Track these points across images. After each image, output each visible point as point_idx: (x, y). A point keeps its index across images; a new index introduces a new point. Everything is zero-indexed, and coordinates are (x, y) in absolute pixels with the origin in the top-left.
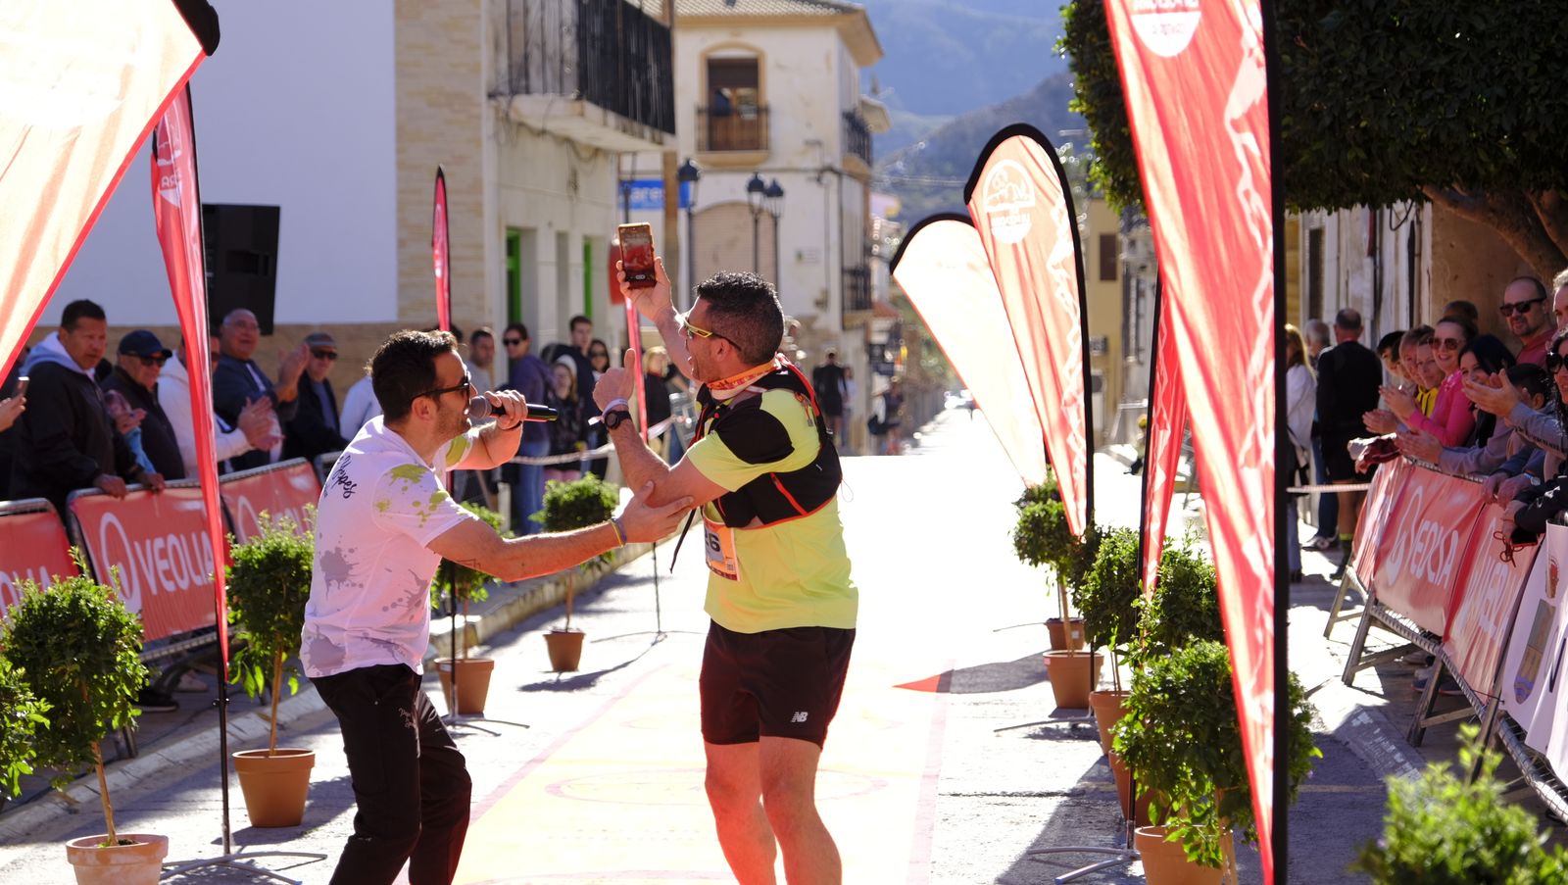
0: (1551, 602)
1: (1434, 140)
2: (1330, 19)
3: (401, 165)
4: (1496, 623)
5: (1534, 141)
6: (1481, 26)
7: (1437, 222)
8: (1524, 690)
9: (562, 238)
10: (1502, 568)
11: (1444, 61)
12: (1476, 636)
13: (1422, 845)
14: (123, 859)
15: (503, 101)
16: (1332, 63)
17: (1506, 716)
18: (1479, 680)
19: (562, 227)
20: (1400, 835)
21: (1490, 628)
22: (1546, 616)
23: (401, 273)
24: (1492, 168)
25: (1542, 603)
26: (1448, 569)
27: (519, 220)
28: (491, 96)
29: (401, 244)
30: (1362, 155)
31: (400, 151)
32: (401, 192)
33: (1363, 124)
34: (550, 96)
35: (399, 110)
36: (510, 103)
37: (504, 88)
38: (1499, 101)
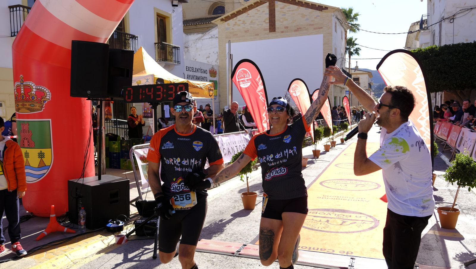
0: (463, 136)
1: (446, 85)
2: (433, 71)
4: (455, 139)
5: (458, 84)
6: (452, 72)
7: (444, 94)
8: (459, 146)
9: (340, 97)
10: (455, 133)
11: (447, 76)
12: (451, 140)
13: (460, 161)
14: (304, 160)
16: (433, 76)
17: (457, 149)
18: (453, 145)
20: (457, 160)
21: (454, 139)
22: (462, 138)
24: (453, 88)
25: (462, 136)
26: (447, 133)
27: (336, 96)
30: (437, 86)
33: (437, 83)
38: (454, 80)
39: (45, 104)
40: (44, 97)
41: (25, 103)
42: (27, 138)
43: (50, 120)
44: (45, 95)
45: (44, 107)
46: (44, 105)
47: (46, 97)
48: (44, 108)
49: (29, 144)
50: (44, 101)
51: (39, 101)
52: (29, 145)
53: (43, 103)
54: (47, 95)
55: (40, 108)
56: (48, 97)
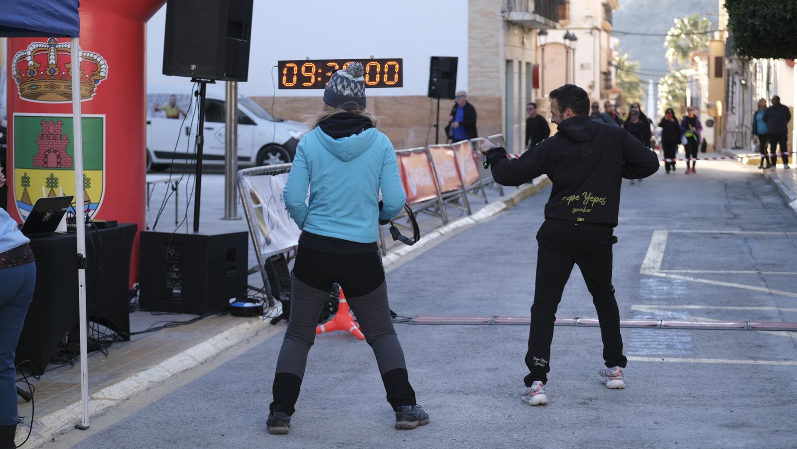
3: (470, 38)
9: (520, 63)
15: (506, 14)
19: (520, 59)
23: (469, 77)
27: (509, 58)
28: (503, 12)
29: (469, 66)
31: (470, 32)
32: (470, 47)
34: (523, 13)
35: (469, 18)
36: (509, 15)
37: (507, 10)
39: (97, 86)
40: (96, 72)
41: (57, 84)
42: (55, 149)
43: (104, 116)
44: (99, 70)
45: (94, 91)
46: (96, 88)
47: (100, 72)
48: (95, 94)
49: (59, 160)
50: (96, 81)
51: (87, 79)
52: (58, 163)
53: (93, 84)
54: (102, 70)
55: (87, 93)
56: (102, 74)
